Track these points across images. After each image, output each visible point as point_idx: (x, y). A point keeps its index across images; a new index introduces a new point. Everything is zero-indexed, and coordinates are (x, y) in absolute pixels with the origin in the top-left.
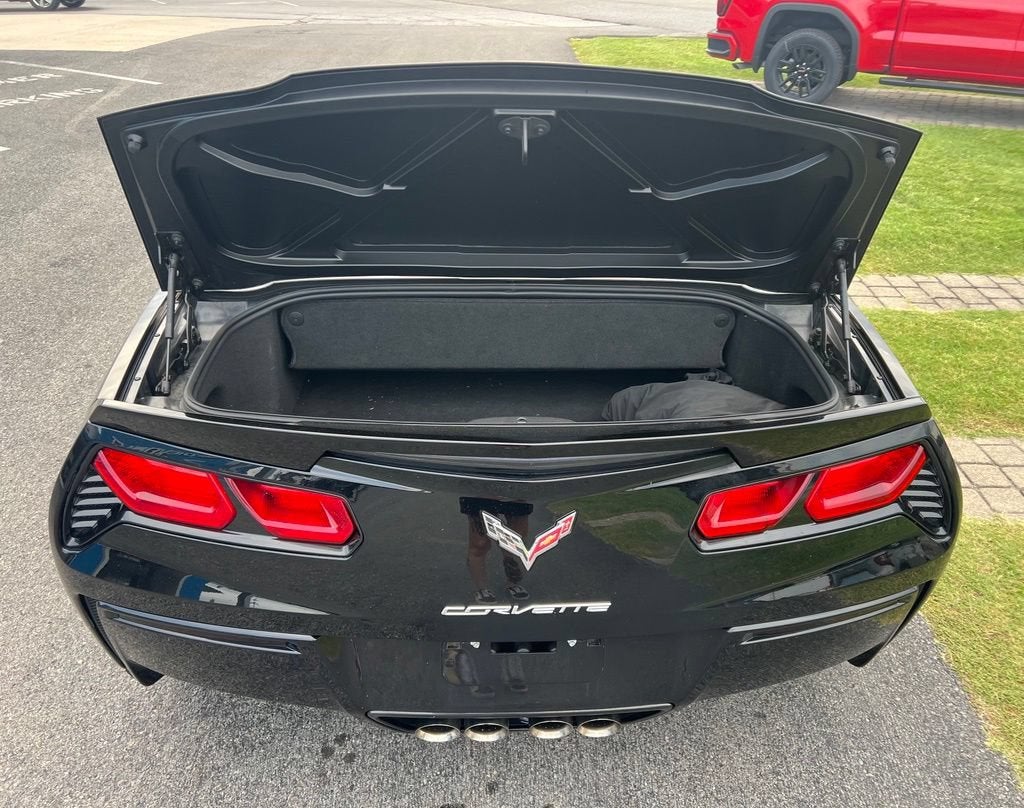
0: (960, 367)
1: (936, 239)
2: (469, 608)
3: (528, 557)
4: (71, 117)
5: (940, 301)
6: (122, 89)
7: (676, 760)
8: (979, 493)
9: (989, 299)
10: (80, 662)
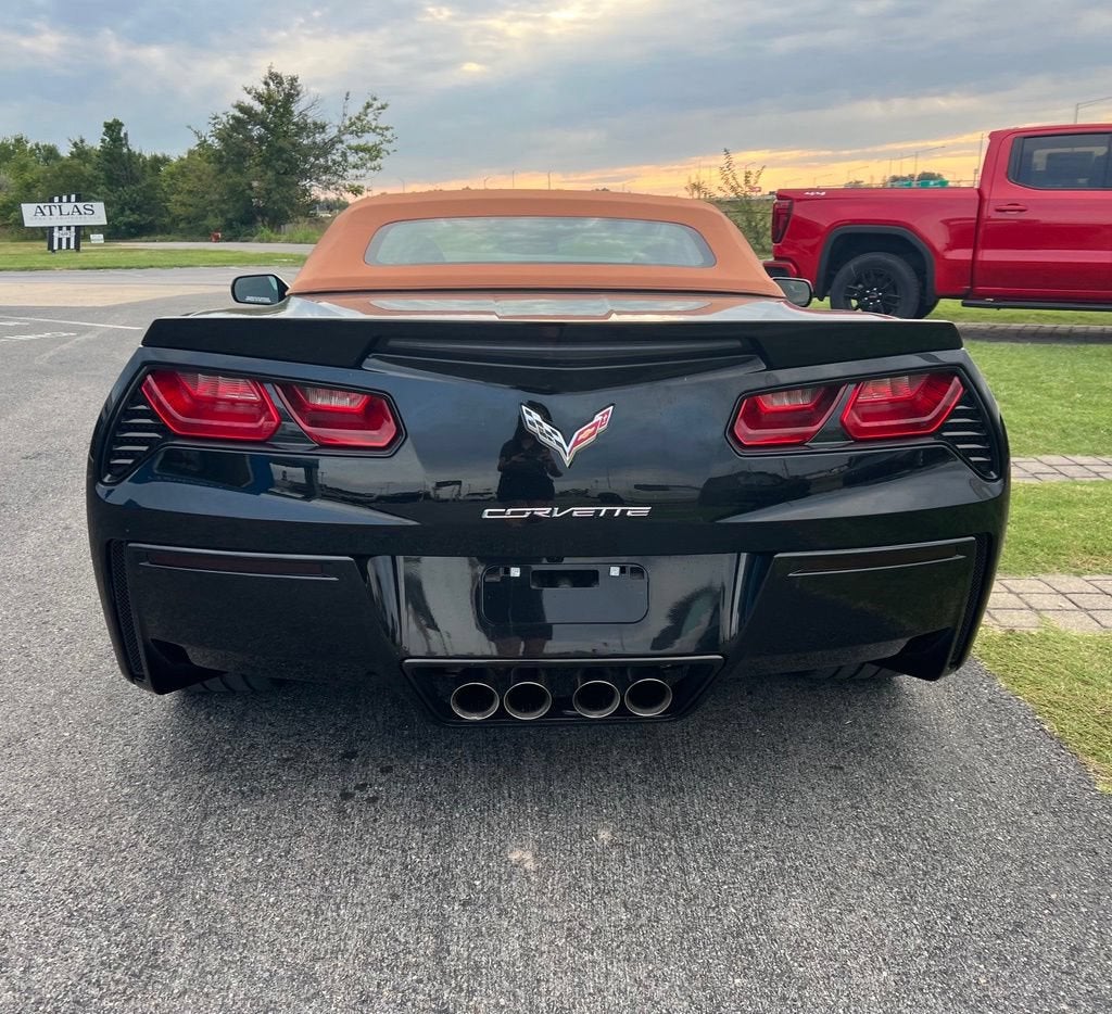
0: (1062, 519)
1: (1032, 425)
2: (509, 510)
3: (568, 451)
4: (41, 353)
5: (1040, 476)
6: (98, 333)
7: (741, 799)
8: (1089, 615)
9: (1097, 473)
10: (67, 734)
